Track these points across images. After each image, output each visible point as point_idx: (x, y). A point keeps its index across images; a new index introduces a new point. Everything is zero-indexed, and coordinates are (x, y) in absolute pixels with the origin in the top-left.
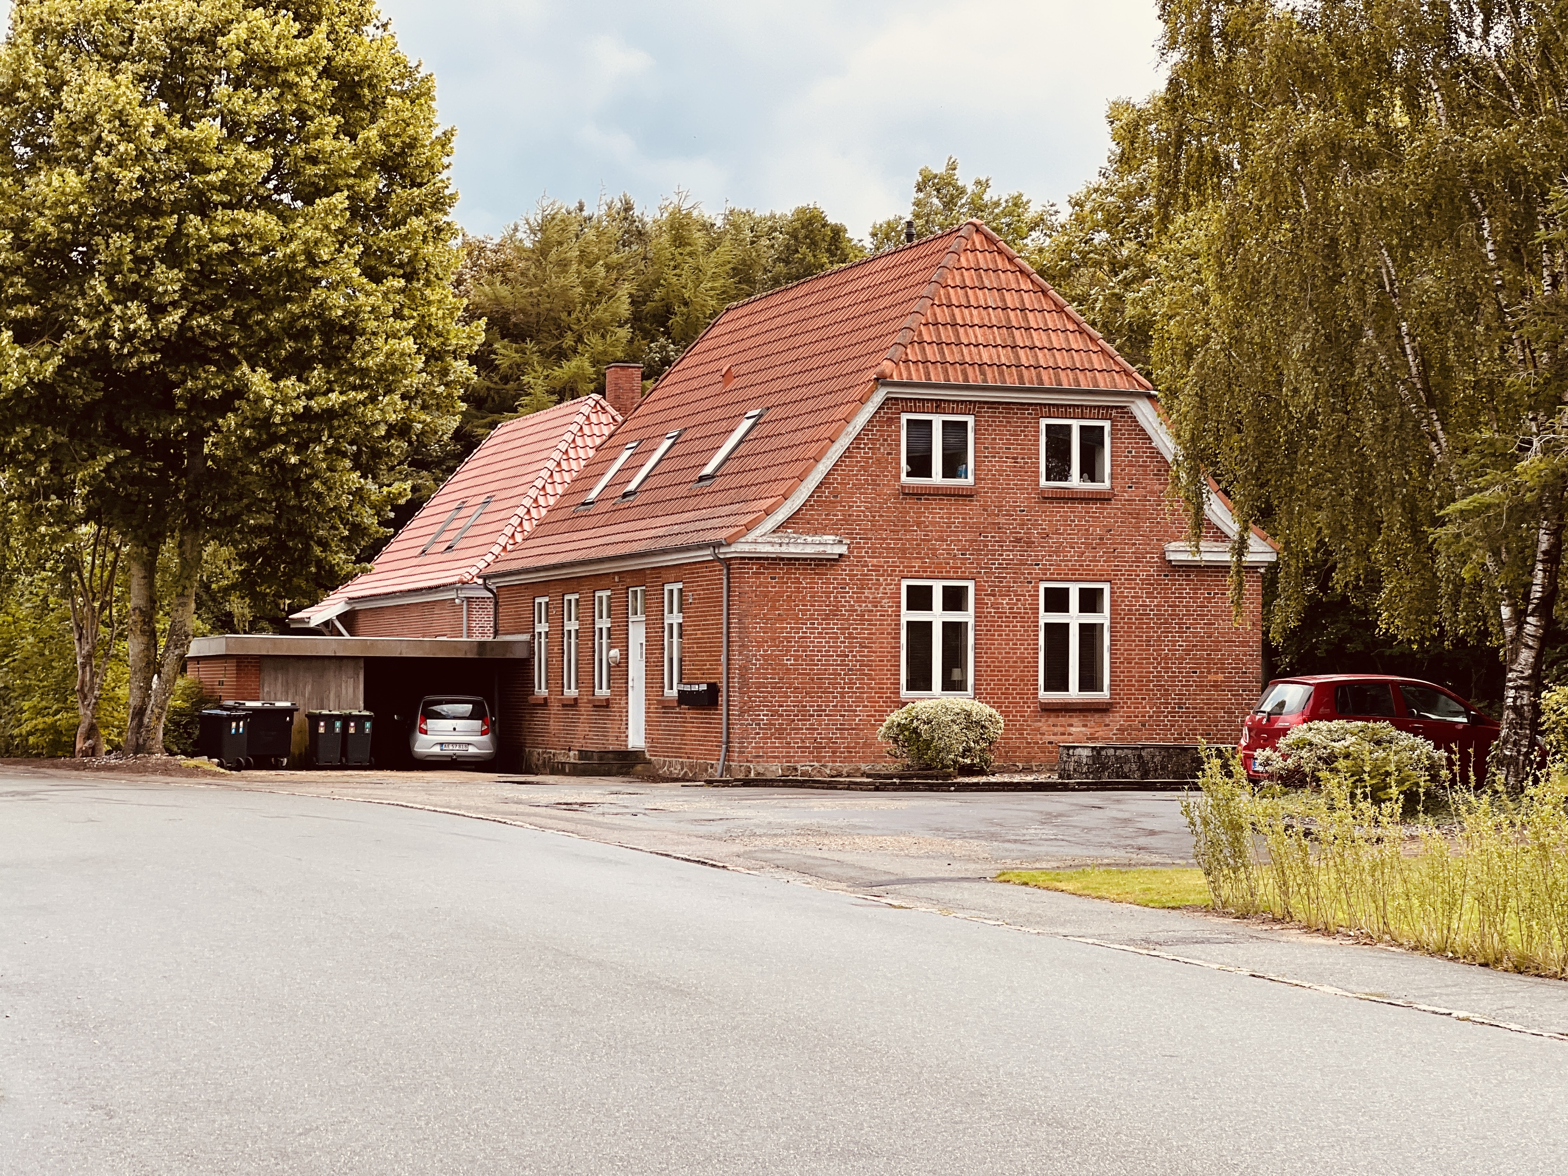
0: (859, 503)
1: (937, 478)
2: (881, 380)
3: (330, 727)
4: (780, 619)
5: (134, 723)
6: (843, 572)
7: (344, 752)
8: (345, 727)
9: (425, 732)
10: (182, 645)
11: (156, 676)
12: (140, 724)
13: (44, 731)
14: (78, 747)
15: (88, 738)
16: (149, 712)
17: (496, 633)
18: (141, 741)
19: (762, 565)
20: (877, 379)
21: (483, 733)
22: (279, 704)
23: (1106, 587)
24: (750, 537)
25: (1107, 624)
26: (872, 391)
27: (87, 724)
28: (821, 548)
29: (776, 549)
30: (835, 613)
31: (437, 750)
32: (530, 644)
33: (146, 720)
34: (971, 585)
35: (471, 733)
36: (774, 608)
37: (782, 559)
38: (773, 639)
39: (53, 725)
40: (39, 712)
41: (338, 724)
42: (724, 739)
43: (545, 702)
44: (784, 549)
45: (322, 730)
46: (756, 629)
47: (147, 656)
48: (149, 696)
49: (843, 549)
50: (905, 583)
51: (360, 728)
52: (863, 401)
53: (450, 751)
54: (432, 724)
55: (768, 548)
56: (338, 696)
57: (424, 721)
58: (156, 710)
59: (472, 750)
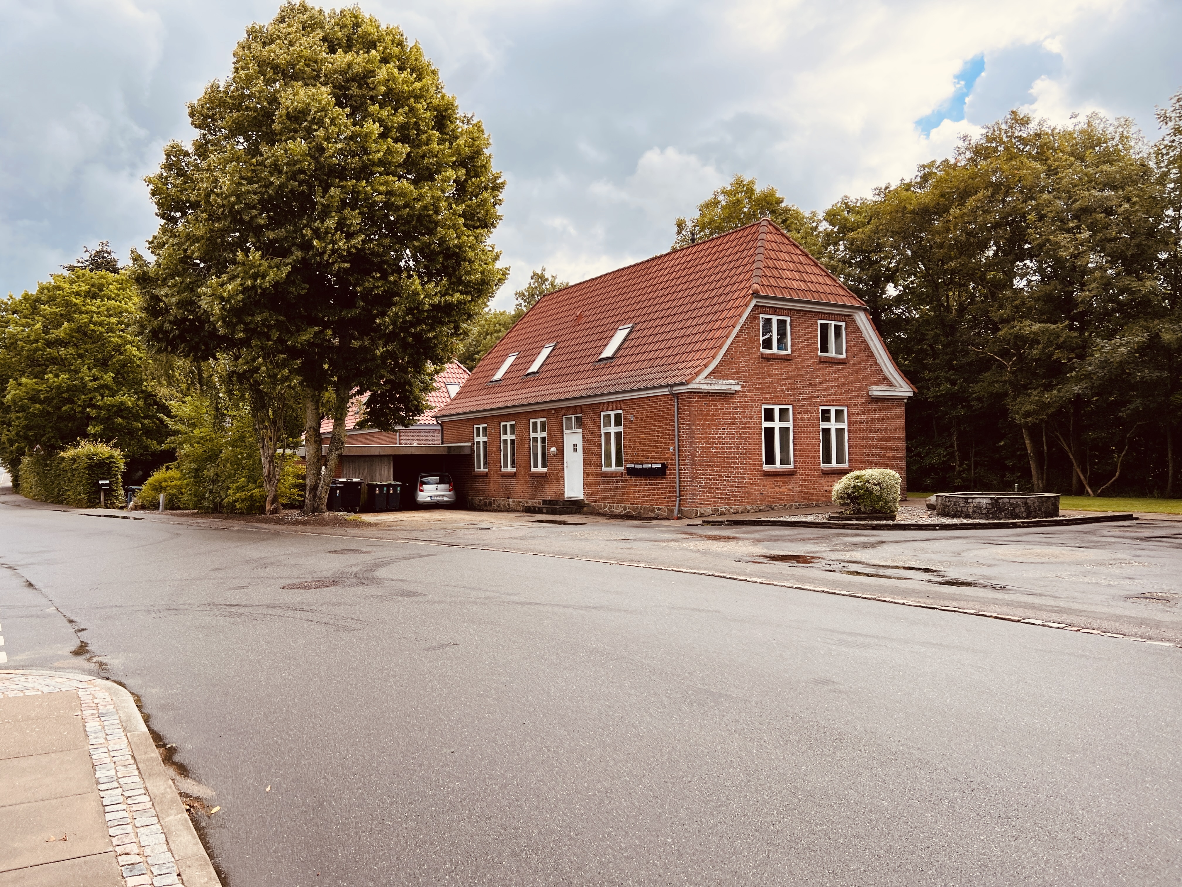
0: (743, 363)
1: (775, 350)
2: (755, 294)
3: (381, 490)
4: (709, 426)
5: (311, 495)
6: (736, 400)
7: (388, 503)
8: (388, 490)
9: (422, 491)
10: (340, 448)
11: (323, 467)
12: (315, 495)
13: (243, 500)
14: (267, 508)
15: (272, 504)
16: (320, 488)
17: (442, 443)
18: (316, 505)
19: (700, 397)
20: (752, 294)
21: (450, 490)
22: (355, 480)
23: (845, 409)
24: (697, 380)
25: (846, 428)
26: (751, 300)
27: (272, 496)
28: (729, 387)
29: (709, 387)
30: (733, 423)
31: (429, 499)
32: (472, 448)
33: (318, 493)
34: (790, 408)
35: (445, 490)
36: (706, 420)
37: (709, 393)
38: (706, 438)
39: (251, 496)
40: (239, 489)
41: (385, 489)
42: (678, 494)
43: (486, 475)
44: (713, 387)
45: (377, 492)
46: (698, 432)
47: (317, 456)
48: (320, 479)
49: (738, 388)
50: (764, 406)
51: (395, 490)
52: (747, 305)
53: (435, 499)
54: (425, 487)
55: (705, 387)
56: (380, 475)
57: (421, 486)
58: (325, 487)
59: (446, 499)
